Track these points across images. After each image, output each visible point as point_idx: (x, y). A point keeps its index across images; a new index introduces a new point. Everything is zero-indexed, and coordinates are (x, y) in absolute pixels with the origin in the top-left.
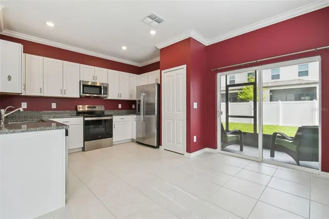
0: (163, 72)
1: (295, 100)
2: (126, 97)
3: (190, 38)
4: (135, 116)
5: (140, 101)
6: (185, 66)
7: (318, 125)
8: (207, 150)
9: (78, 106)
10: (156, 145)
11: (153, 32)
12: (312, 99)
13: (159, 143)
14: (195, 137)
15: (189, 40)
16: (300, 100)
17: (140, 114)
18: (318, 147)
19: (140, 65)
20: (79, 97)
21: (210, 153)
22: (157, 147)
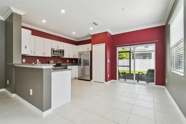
0: (93, 45)
1: (143, 59)
2: (71, 57)
3: (107, 32)
4: (78, 66)
5: (80, 59)
6: (104, 44)
7: (154, 69)
8: (113, 81)
9: (49, 61)
10: (89, 79)
11: (91, 28)
12: (150, 59)
13: (91, 78)
14: (109, 75)
15: (106, 33)
16: (145, 59)
17: (81, 65)
18: (154, 77)
19: (77, 41)
20: (51, 56)
21: (114, 82)
22: (90, 80)
